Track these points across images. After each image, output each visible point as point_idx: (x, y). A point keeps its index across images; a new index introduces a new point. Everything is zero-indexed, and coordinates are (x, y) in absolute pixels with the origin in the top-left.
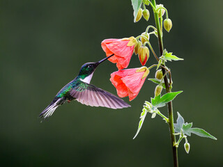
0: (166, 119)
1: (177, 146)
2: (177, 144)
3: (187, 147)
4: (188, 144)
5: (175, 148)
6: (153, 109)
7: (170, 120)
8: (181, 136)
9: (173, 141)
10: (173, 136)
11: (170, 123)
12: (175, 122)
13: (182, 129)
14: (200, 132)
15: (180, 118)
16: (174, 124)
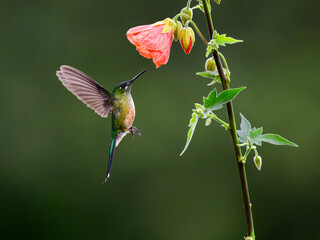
0: (226, 125)
1: (244, 162)
2: (243, 159)
3: (258, 161)
4: (260, 158)
5: (241, 164)
6: (206, 112)
7: (232, 126)
8: (248, 148)
9: (238, 154)
10: (237, 148)
11: (232, 131)
12: (239, 128)
13: (250, 137)
14: (274, 140)
15: (245, 123)
16: (237, 131)
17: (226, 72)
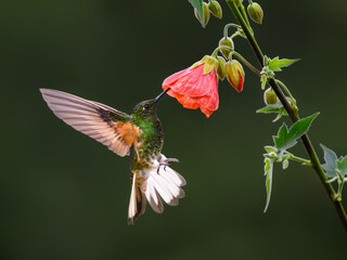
1: (340, 199)
2: (338, 196)
8: (340, 182)
9: (330, 193)
11: (316, 167)
16: (321, 166)
17: (291, 100)
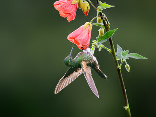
0: (110, 50)
3: (127, 67)
4: (128, 65)
5: (119, 70)
6: (99, 44)
7: (112, 50)
12: (116, 51)
13: (122, 55)
14: (135, 56)
15: (119, 48)
